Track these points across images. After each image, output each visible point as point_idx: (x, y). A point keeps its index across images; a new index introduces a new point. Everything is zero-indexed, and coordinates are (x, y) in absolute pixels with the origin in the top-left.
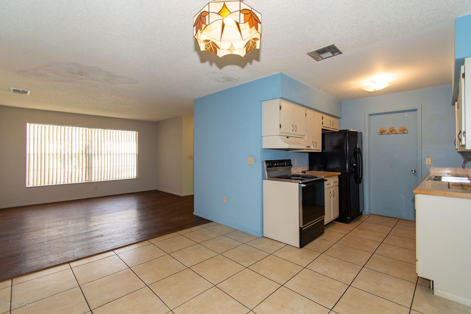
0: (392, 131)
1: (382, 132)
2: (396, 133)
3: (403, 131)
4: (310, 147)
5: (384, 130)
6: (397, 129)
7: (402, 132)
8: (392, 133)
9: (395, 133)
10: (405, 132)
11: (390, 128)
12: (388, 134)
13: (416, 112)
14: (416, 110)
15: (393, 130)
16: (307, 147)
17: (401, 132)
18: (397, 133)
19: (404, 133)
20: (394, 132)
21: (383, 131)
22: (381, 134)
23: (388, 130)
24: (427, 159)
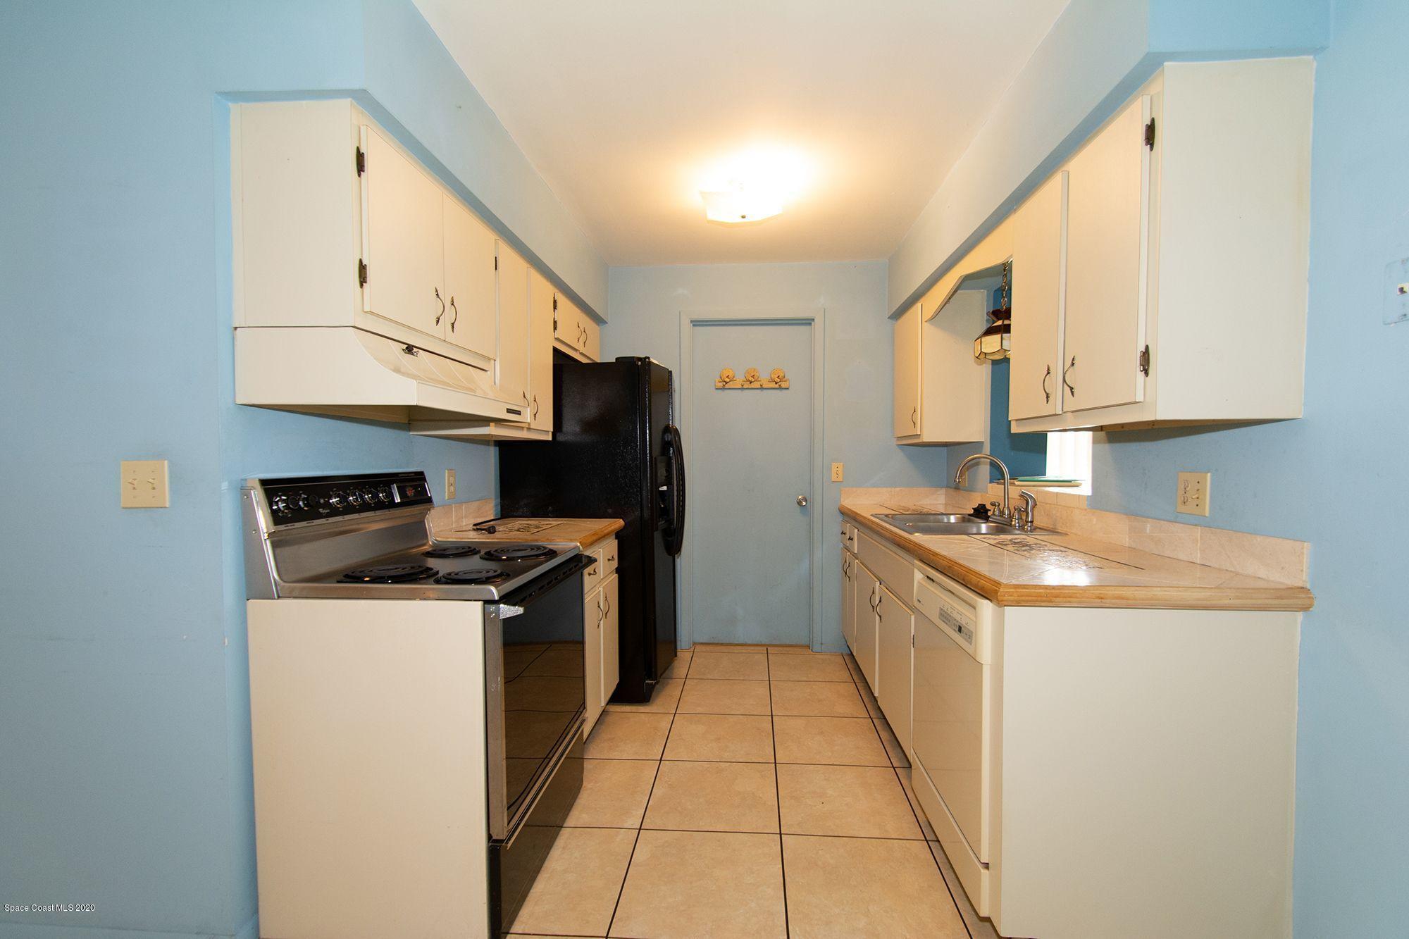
0: (751, 381)
1: (725, 384)
2: (762, 388)
3: (779, 383)
4: (518, 413)
5: (731, 374)
6: (764, 378)
7: (777, 386)
8: (753, 385)
9: (760, 387)
10: (784, 385)
11: (747, 372)
12: (742, 389)
13: (808, 327)
14: (808, 322)
15: (753, 376)
16: (509, 411)
17: (773, 385)
18: (764, 386)
19: (780, 388)
20: (757, 385)
21: (727, 380)
22: (723, 388)
23: (740, 379)
24: (834, 465)
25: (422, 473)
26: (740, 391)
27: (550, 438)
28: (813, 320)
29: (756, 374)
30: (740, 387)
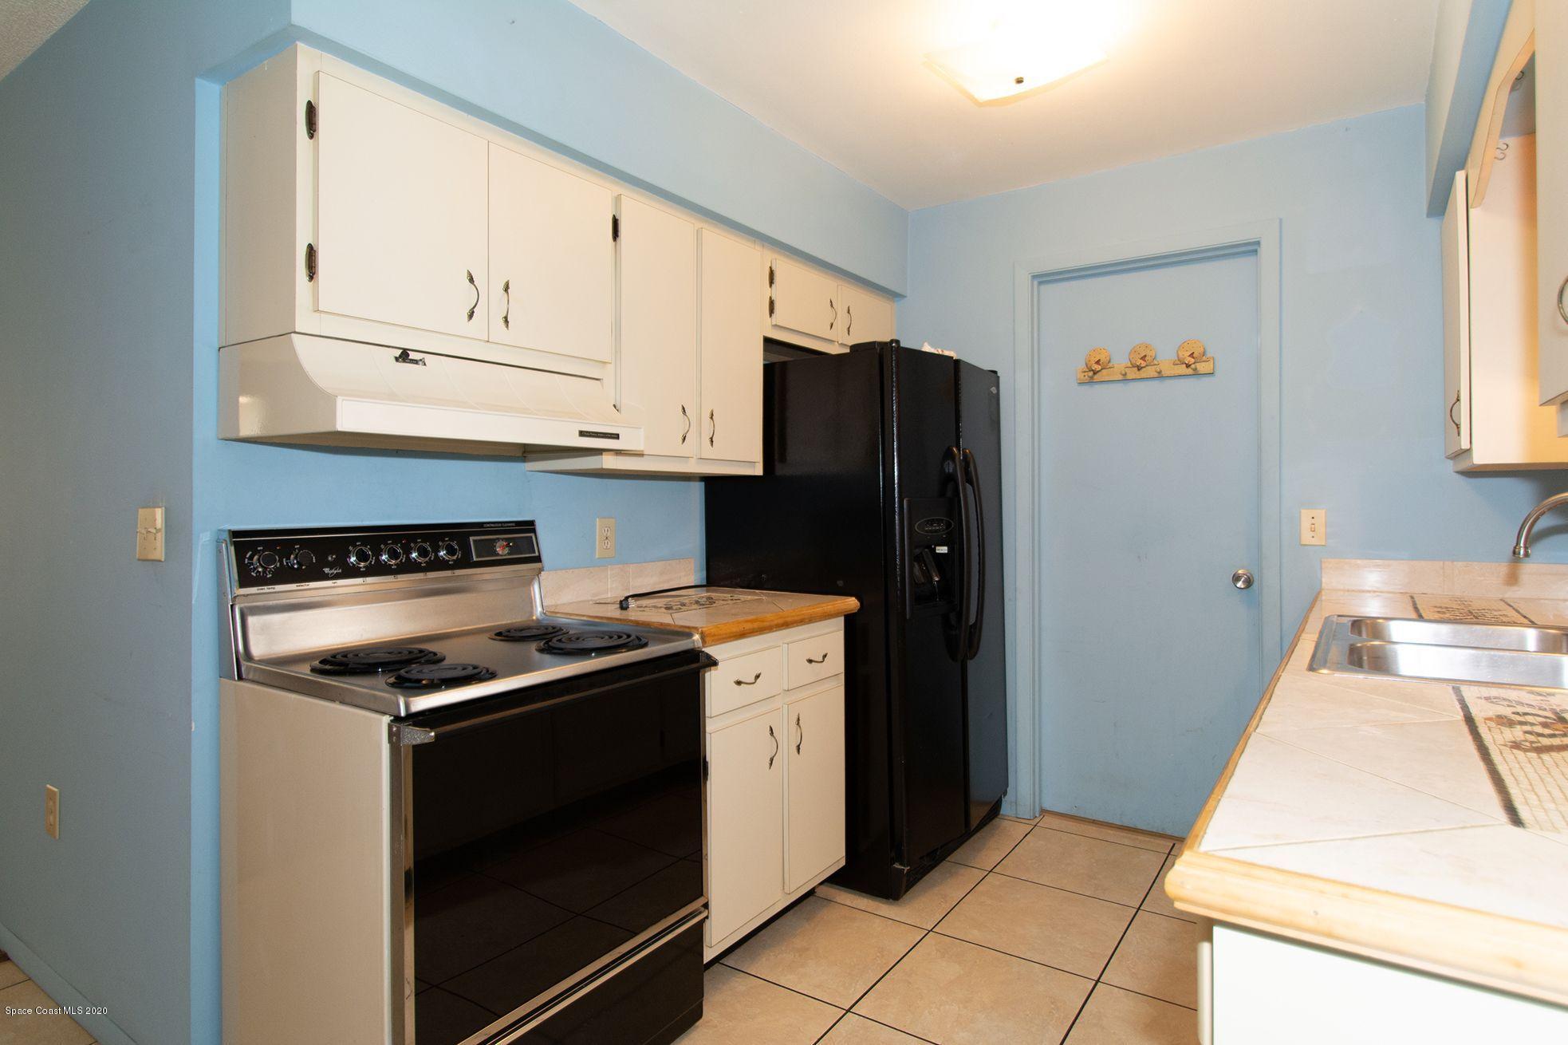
0: (1142, 365)
1: (1094, 372)
2: (1160, 376)
3: (1193, 364)
5: (1103, 358)
6: (1166, 354)
7: (1189, 371)
8: (1143, 374)
9: (1156, 375)
10: (1202, 367)
11: (1134, 351)
12: (1125, 379)
13: (1251, 259)
14: (1250, 249)
15: (1143, 358)
17: (1182, 370)
18: (1165, 373)
19: (1196, 374)
20: (1150, 371)
21: (1098, 368)
22: (1091, 381)
23: (1120, 361)
24: (1306, 516)
25: (532, 523)
26: (1120, 385)
27: (758, 471)
28: (1258, 243)
29: (1149, 353)
30: (1121, 377)
